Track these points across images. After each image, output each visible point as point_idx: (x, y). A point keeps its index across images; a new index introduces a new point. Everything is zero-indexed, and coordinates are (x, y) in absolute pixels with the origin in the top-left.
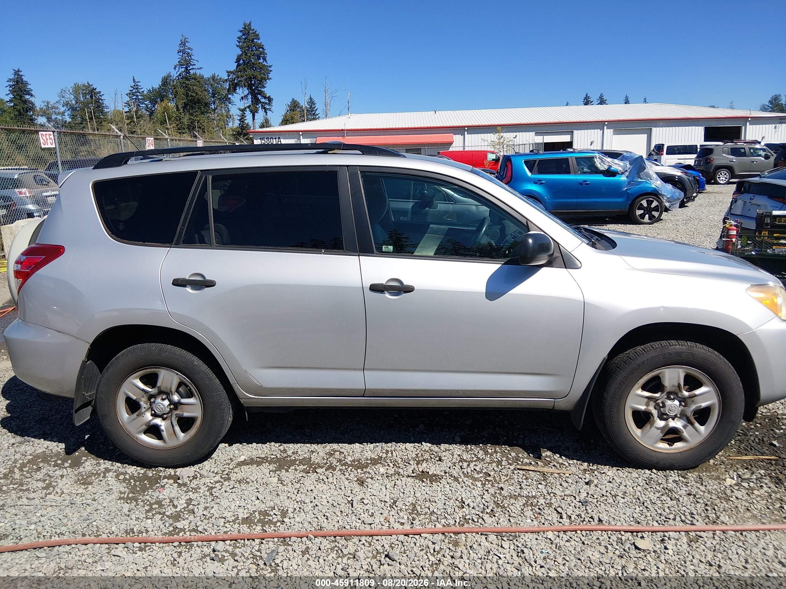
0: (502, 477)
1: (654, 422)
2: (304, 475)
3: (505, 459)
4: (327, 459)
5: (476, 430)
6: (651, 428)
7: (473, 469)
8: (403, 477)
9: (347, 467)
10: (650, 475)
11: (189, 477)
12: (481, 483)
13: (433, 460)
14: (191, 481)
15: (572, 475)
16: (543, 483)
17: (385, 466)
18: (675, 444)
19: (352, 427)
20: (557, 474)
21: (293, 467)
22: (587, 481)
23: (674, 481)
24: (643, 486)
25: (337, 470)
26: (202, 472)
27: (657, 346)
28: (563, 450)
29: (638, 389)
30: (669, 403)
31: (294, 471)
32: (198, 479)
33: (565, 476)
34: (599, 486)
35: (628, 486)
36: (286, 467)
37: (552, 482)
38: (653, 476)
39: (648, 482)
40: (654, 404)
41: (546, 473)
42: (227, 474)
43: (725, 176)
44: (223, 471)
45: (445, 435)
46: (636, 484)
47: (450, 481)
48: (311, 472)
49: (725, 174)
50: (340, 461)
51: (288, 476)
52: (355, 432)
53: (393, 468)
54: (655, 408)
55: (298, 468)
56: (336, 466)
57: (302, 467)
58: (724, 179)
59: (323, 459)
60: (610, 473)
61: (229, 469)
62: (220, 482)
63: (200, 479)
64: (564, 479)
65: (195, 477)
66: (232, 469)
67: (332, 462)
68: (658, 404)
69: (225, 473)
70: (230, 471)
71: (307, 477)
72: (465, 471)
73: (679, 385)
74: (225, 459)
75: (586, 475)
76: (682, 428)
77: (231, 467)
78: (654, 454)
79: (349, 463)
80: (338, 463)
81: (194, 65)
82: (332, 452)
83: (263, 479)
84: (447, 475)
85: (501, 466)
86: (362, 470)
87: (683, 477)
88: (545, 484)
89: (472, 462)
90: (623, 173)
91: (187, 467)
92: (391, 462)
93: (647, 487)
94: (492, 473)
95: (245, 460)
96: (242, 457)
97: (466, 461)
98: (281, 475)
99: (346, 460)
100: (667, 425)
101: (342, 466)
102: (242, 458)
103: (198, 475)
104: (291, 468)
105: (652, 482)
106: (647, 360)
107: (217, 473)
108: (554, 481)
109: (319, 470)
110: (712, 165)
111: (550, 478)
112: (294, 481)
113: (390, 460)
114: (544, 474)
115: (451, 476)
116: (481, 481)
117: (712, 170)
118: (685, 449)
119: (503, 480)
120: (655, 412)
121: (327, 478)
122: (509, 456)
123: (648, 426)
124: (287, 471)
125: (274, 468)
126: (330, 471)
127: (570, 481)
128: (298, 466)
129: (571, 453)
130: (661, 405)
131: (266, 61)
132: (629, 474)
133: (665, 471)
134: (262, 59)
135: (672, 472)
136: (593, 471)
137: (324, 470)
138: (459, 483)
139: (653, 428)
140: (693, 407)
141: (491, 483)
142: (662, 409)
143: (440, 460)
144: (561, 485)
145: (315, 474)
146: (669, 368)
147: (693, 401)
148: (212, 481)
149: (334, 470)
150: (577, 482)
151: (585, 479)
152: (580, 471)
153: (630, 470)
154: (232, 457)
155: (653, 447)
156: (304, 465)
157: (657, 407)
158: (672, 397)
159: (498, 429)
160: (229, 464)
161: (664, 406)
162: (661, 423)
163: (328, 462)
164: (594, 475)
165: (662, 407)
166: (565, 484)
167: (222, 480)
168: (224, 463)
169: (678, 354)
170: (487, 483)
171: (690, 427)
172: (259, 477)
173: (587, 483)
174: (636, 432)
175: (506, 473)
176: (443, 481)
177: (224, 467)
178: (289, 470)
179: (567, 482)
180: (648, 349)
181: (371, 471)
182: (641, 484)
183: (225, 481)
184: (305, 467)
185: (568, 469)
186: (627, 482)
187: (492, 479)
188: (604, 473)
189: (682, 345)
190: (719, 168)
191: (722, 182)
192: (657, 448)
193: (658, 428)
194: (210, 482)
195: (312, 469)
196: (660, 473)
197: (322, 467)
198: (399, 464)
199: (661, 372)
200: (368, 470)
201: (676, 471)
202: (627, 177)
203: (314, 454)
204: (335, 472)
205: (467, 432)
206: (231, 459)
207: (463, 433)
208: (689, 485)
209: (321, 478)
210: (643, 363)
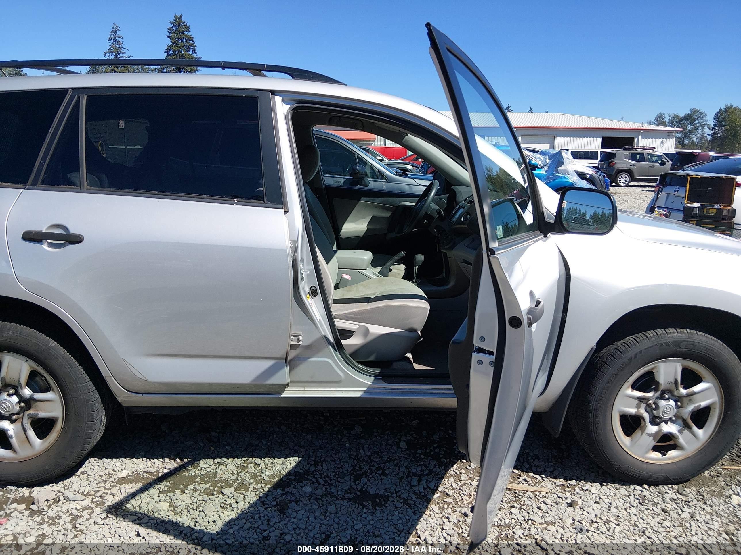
0: (465, 498)
1: (645, 426)
2: (206, 498)
3: (463, 471)
4: (238, 474)
5: (425, 433)
6: (642, 434)
7: (426, 487)
8: (338, 499)
9: (263, 485)
10: (642, 491)
11: (47, 500)
12: (438, 506)
13: (374, 474)
14: (49, 507)
15: (549, 494)
16: (516, 505)
17: (313, 483)
18: (669, 452)
19: (272, 429)
20: (532, 492)
21: (191, 487)
22: (569, 501)
23: (672, 500)
24: (637, 507)
25: (250, 489)
26: (67, 493)
27: (651, 335)
28: (532, 459)
29: (628, 387)
30: (662, 403)
31: (191, 491)
32: (60, 502)
33: (541, 496)
34: (586, 509)
35: (620, 508)
36: (181, 487)
37: (526, 503)
38: (646, 493)
39: (641, 501)
40: (645, 405)
41: (517, 491)
42: (101, 497)
43: (626, 179)
44: (96, 492)
45: (388, 440)
46: (628, 505)
47: (399, 505)
48: (215, 493)
49: (626, 177)
50: (254, 476)
51: (184, 499)
52: (275, 436)
53: (324, 485)
54: (646, 411)
55: (198, 488)
56: (250, 484)
57: (204, 486)
58: (624, 182)
59: (233, 474)
60: (593, 490)
61: (105, 488)
62: (90, 507)
63: (63, 503)
64: (541, 500)
65: (56, 501)
66: (108, 489)
67: (244, 478)
68: (649, 406)
69: (99, 494)
70: (106, 491)
71: (209, 501)
72: (416, 489)
73: (676, 382)
74: (102, 474)
75: (567, 493)
76: (677, 433)
77: (108, 486)
78: (645, 466)
79: (267, 479)
80: (252, 480)
81: (124, 53)
82: (245, 465)
83: (149, 504)
84: (395, 495)
85: (461, 481)
86: (283, 490)
87: (680, 494)
88: (518, 506)
89: (424, 475)
90: (542, 168)
91: (48, 485)
92: (321, 478)
93: (642, 508)
94: (451, 493)
95: (128, 475)
96: (124, 471)
97: (415, 474)
98: (173, 498)
99: (263, 475)
100: (660, 431)
101: (257, 484)
102: (124, 474)
103: (62, 498)
104: (189, 487)
105: (647, 501)
106: (641, 352)
107: (87, 495)
108: (529, 502)
109: (226, 491)
110: (614, 168)
111: (524, 499)
112: (191, 507)
113: (321, 474)
114: (515, 493)
115: (399, 497)
116: (438, 503)
117: (613, 174)
118: (681, 458)
119: (466, 503)
120: (646, 416)
121: (237, 502)
122: (468, 467)
123: (638, 433)
124: (183, 492)
125: (166, 488)
126: (241, 492)
127: (549, 502)
128: (199, 484)
129: (543, 463)
130: (654, 406)
131: (195, 53)
132: (617, 491)
133: (658, 485)
134: (191, 51)
135: (665, 486)
136: (573, 487)
137: (232, 490)
138: (410, 507)
139: (644, 434)
140: (691, 408)
141: (450, 506)
142: (654, 412)
143: (384, 474)
144: (539, 508)
145: (221, 496)
146: (665, 361)
147: (690, 400)
148: (79, 507)
149: (247, 489)
150: (557, 504)
151: (566, 498)
152: (558, 488)
153: (617, 486)
154: (111, 471)
155: (643, 457)
156: (206, 483)
157: (649, 409)
158: (667, 396)
159: (450, 432)
160: (106, 482)
161: (657, 407)
162: (653, 429)
163: (239, 478)
164: (575, 493)
165: (655, 409)
166: (543, 506)
167: (93, 506)
168: (100, 480)
169: (677, 344)
170: (446, 506)
171: (686, 432)
172: (144, 501)
173: (570, 505)
174: (624, 440)
175: (468, 492)
176: (390, 506)
177: (99, 485)
178: (186, 491)
179: (545, 504)
180: (641, 338)
181: (294, 491)
182: (635, 505)
183: (96, 507)
184: (207, 486)
185: (543, 484)
186: (617, 502)
187: (452, 501)
188: (587, 490)
189: (681, 333)
190: (621, 171)
191: (622, 185)
192: (648, 459)
193: (649, 435)
194: (76, 509)
195: (217, 489)
196: (652, 488)
197: (230, 486)
198: (331, 480)
199: (655, 367)
200: (290, 489)
201: (670, 486)
202: (546, 171)
203: (221, 467)
204: (247, 493)
205: (414, 436)
206: (109, 474)
207: (409, 437)
208: (690, 504)
209: (228, 502)
210: (636, 355)
